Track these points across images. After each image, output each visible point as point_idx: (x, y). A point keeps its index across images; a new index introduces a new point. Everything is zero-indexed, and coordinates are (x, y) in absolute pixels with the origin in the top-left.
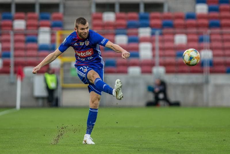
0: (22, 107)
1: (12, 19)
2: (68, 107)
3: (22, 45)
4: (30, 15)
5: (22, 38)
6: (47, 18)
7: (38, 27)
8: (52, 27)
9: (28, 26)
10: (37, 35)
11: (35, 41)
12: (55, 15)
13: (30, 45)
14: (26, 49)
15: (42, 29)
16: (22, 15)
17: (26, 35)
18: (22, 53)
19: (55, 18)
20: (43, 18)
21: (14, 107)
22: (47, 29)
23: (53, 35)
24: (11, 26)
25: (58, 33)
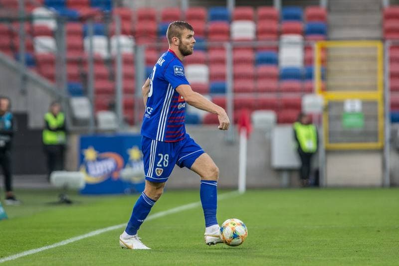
0: (249, 188)
1: (229, 19)
2: (337, 188)
3: (248, 69)
4: (263, 11)
5: (249, 55)
6: (296, 18)
7: (279, 34)
8: (305, 33)
9: (259, 33)
10: (277, 49)
11: (274, 61)
12: (311, 11)
13: (264, 69)
14: (256, 77)
15: (286, 38)
16: (248, 11)
17: (255, 49)
18: (249, 84)
19: (312, 17)
20: (288, 17)
21: (235, 188)
22: (297, 38)
23: (307, 48)
24: (228, 33)
25: (317, 46)
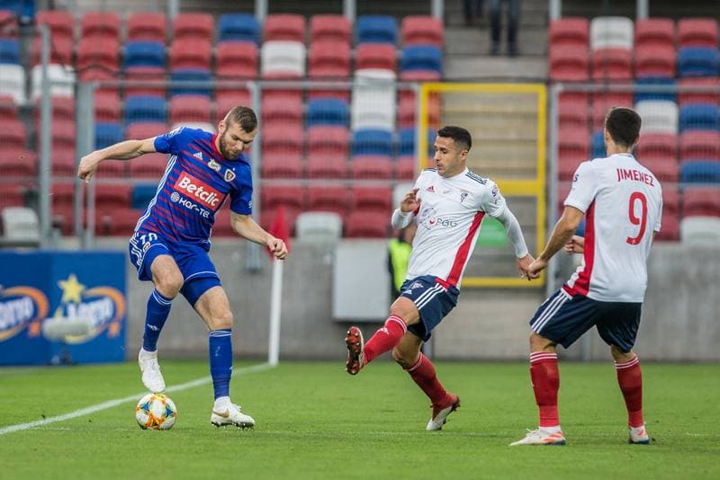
1: (257, 37)
3: (292, 132)
4: (320, 22)
6: (386, 36)
11: (342, 119)
13: (320, 132)
14: (306, 148)
18: (293, 161)
19: (414, 36)
20: (368, 36)
